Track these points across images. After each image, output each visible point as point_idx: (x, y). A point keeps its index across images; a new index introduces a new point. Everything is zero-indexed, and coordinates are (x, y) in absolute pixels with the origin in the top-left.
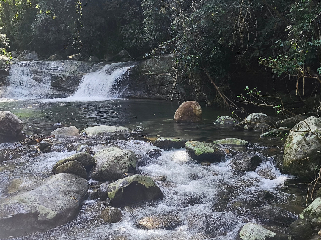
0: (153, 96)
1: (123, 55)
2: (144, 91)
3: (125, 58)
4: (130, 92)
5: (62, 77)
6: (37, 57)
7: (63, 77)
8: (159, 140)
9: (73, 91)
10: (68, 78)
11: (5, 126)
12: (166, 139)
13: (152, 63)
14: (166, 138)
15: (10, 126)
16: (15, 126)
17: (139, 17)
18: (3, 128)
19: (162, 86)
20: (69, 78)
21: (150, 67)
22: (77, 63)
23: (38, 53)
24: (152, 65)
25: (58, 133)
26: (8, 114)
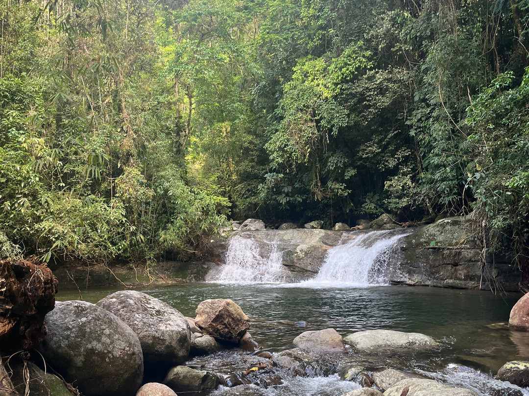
0: (442, 282)
1: (386, 220)
2: (425, 275)
3: (388, 225)
4: (401, 276)
5: (298, 253)
6: (264, 227)
7: (299, 251)
8: (511, 368)
9: (314, 273)
10: (306, 254)
11: (223, 325)
12: (525, 366)
13: (437, 229)
14: (525, 364)
15: (230, 325)
16: (237, 325)
17: (410, 164)
18: (220, 327)
19: (457, 265)
20: (308, 253)
21: (435, 235)
22: (318, 232)
23: (264, 222)
24: (438, 233)
25: (307, 340)
26: (228, 304)
